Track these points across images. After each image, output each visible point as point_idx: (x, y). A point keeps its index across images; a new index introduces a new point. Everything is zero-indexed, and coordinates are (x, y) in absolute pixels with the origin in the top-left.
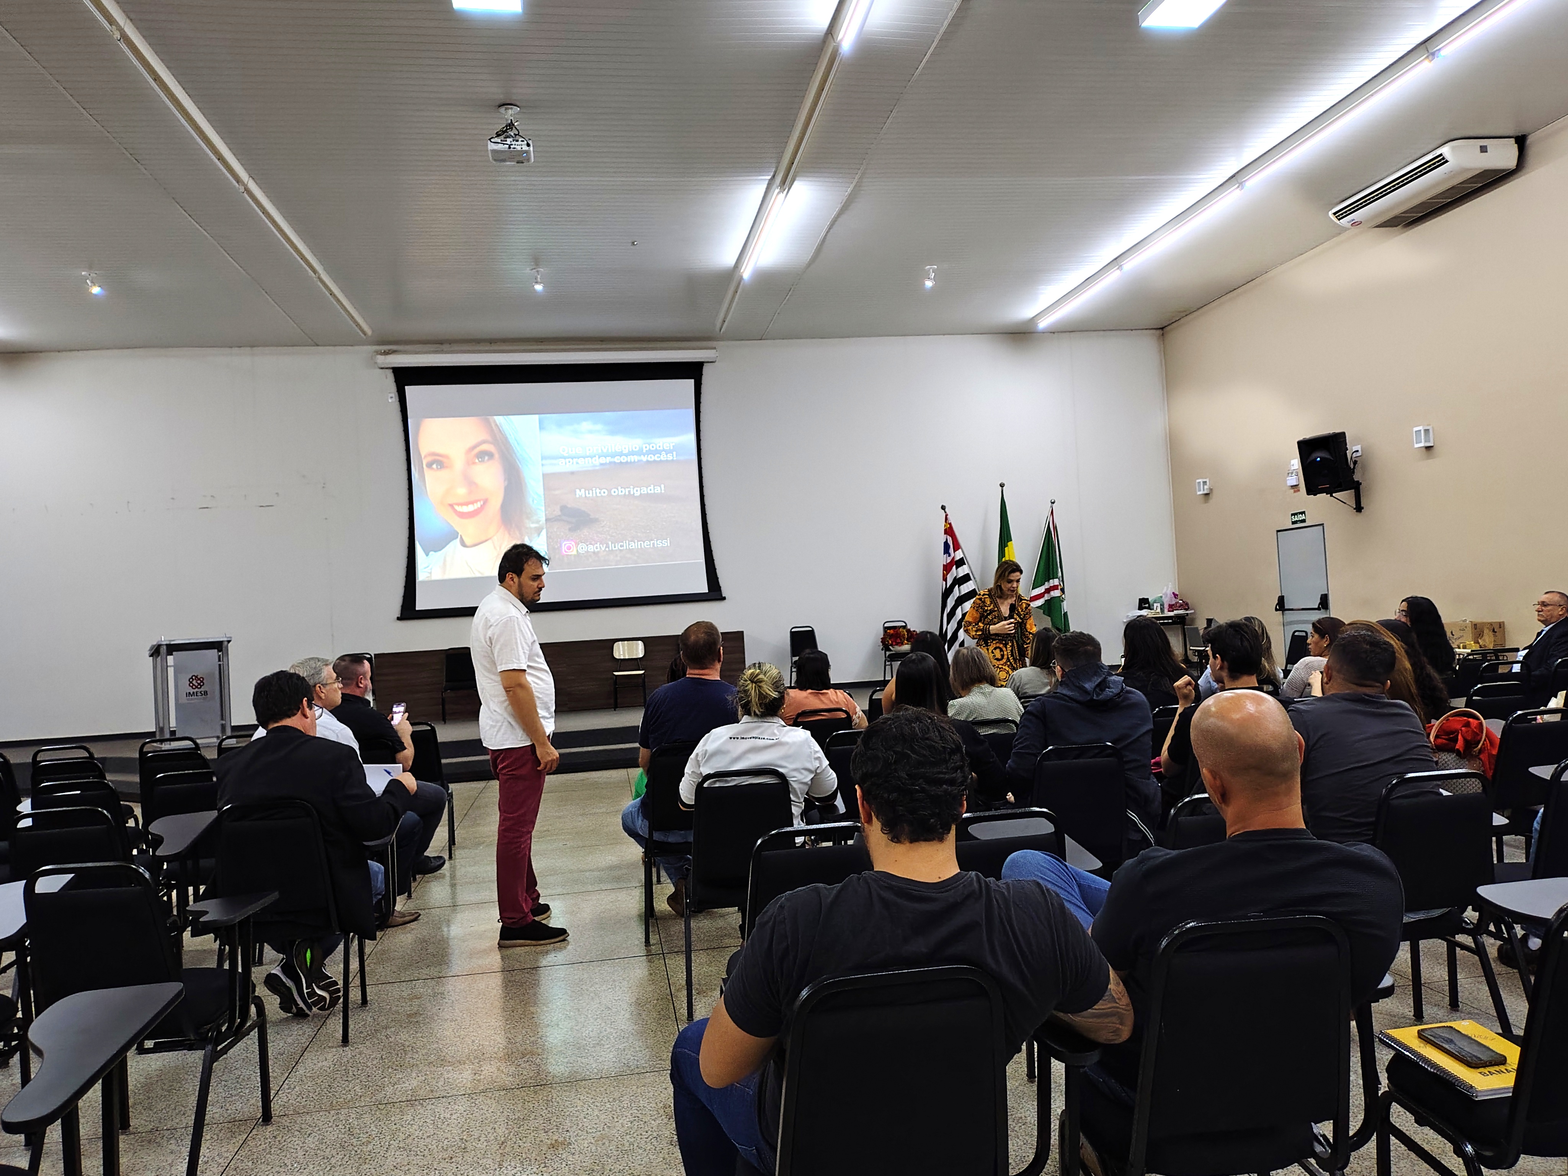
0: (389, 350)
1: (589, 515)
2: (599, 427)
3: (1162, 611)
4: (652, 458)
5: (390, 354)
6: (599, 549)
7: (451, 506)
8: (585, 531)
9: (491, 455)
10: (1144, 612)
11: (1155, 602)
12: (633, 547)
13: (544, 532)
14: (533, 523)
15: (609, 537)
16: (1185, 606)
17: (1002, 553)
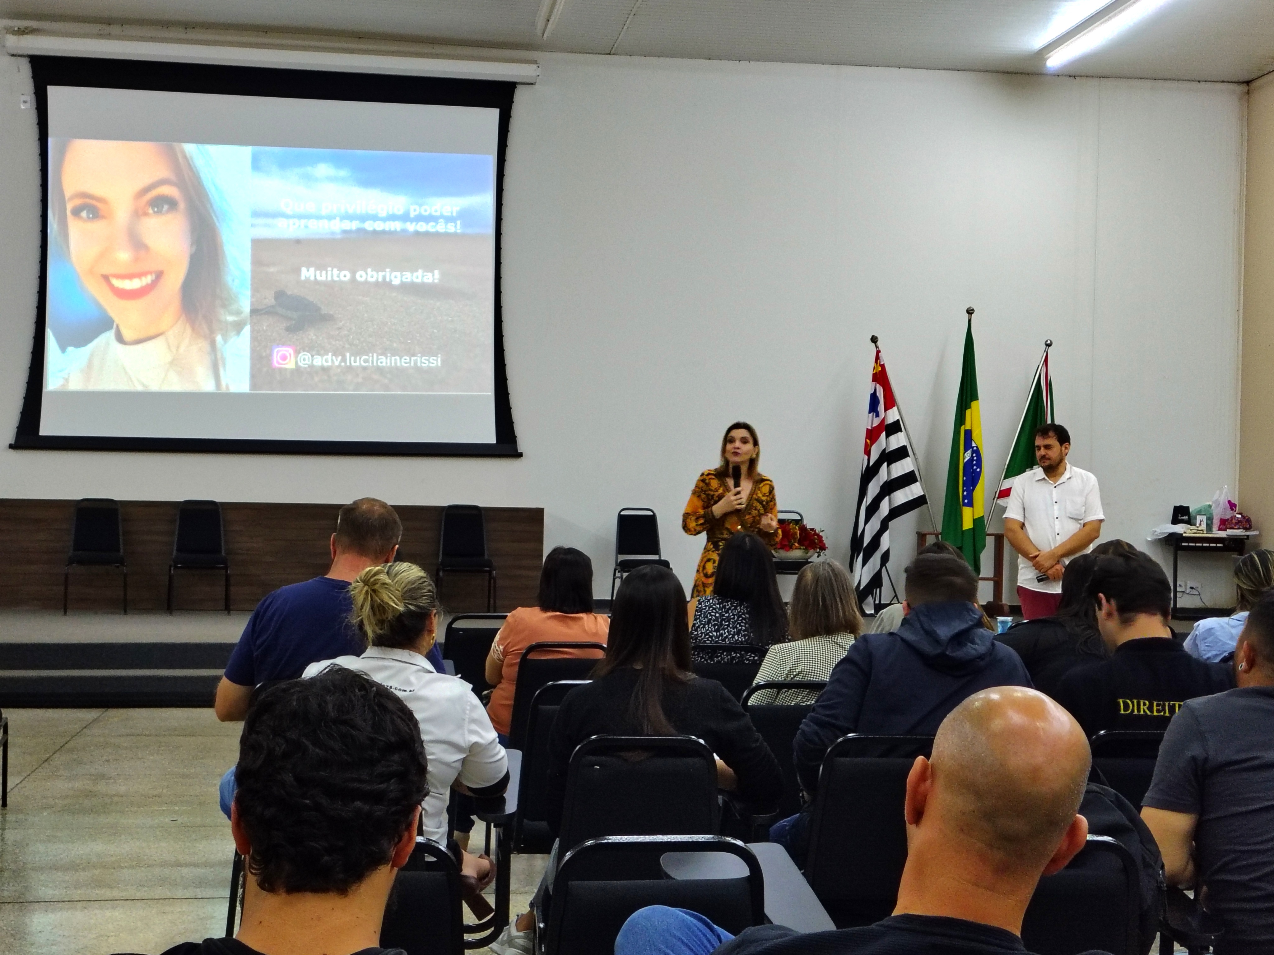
0: (26, 28)
1: (318, 309)
2: (343, 173)
3: (1209, 527)
4: (422, 227)
5: (27, 34)
6: (330, 364)
7: (106, 278)
8: (311, 334)
9: (172, 204)
10: (1180, 529)
11: (1199, 512)
12: (384, 364)
13: (247, 330)
14: (231, 314)
15: (347, 346)
16: (1246, 523)
17: (960, 418)
